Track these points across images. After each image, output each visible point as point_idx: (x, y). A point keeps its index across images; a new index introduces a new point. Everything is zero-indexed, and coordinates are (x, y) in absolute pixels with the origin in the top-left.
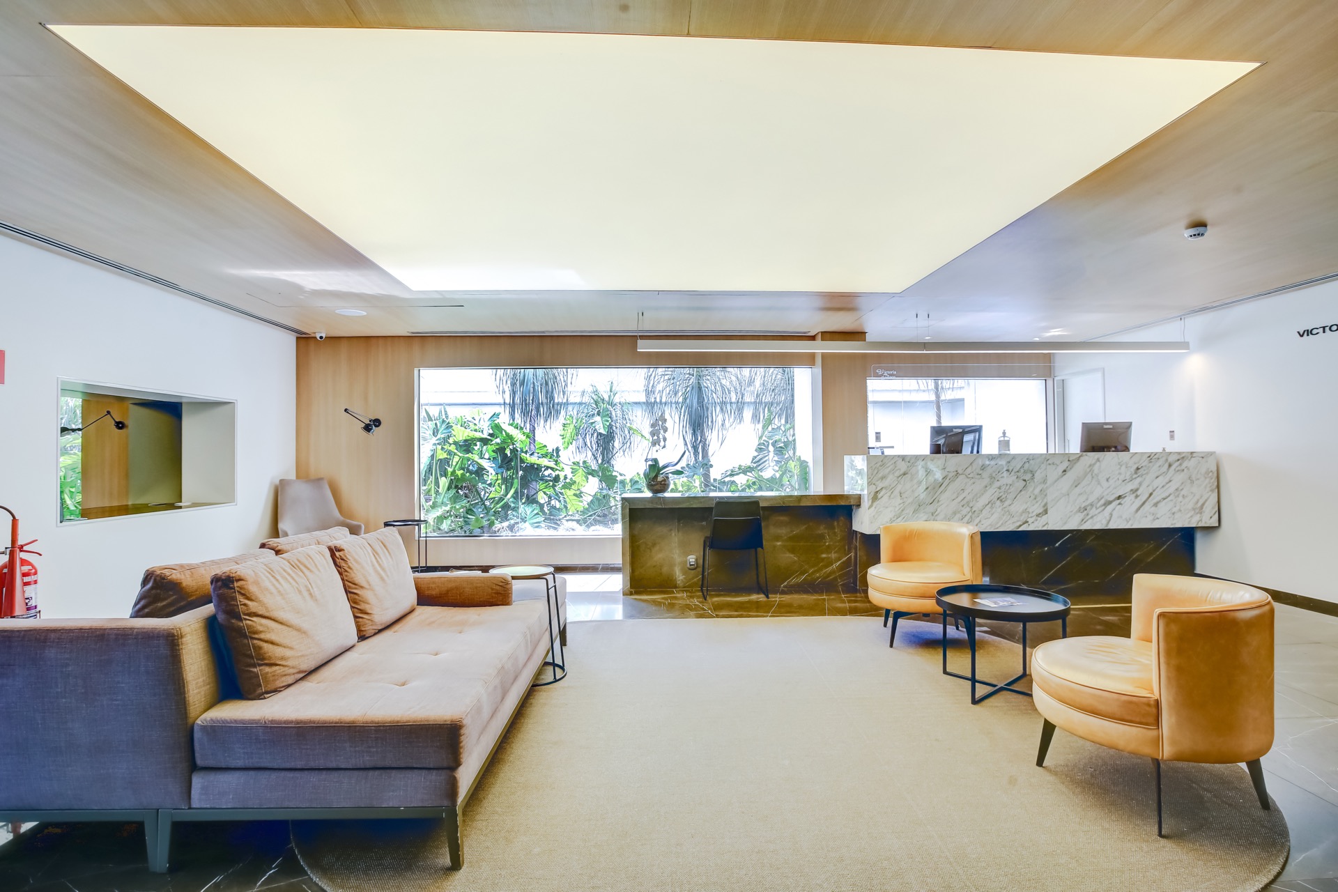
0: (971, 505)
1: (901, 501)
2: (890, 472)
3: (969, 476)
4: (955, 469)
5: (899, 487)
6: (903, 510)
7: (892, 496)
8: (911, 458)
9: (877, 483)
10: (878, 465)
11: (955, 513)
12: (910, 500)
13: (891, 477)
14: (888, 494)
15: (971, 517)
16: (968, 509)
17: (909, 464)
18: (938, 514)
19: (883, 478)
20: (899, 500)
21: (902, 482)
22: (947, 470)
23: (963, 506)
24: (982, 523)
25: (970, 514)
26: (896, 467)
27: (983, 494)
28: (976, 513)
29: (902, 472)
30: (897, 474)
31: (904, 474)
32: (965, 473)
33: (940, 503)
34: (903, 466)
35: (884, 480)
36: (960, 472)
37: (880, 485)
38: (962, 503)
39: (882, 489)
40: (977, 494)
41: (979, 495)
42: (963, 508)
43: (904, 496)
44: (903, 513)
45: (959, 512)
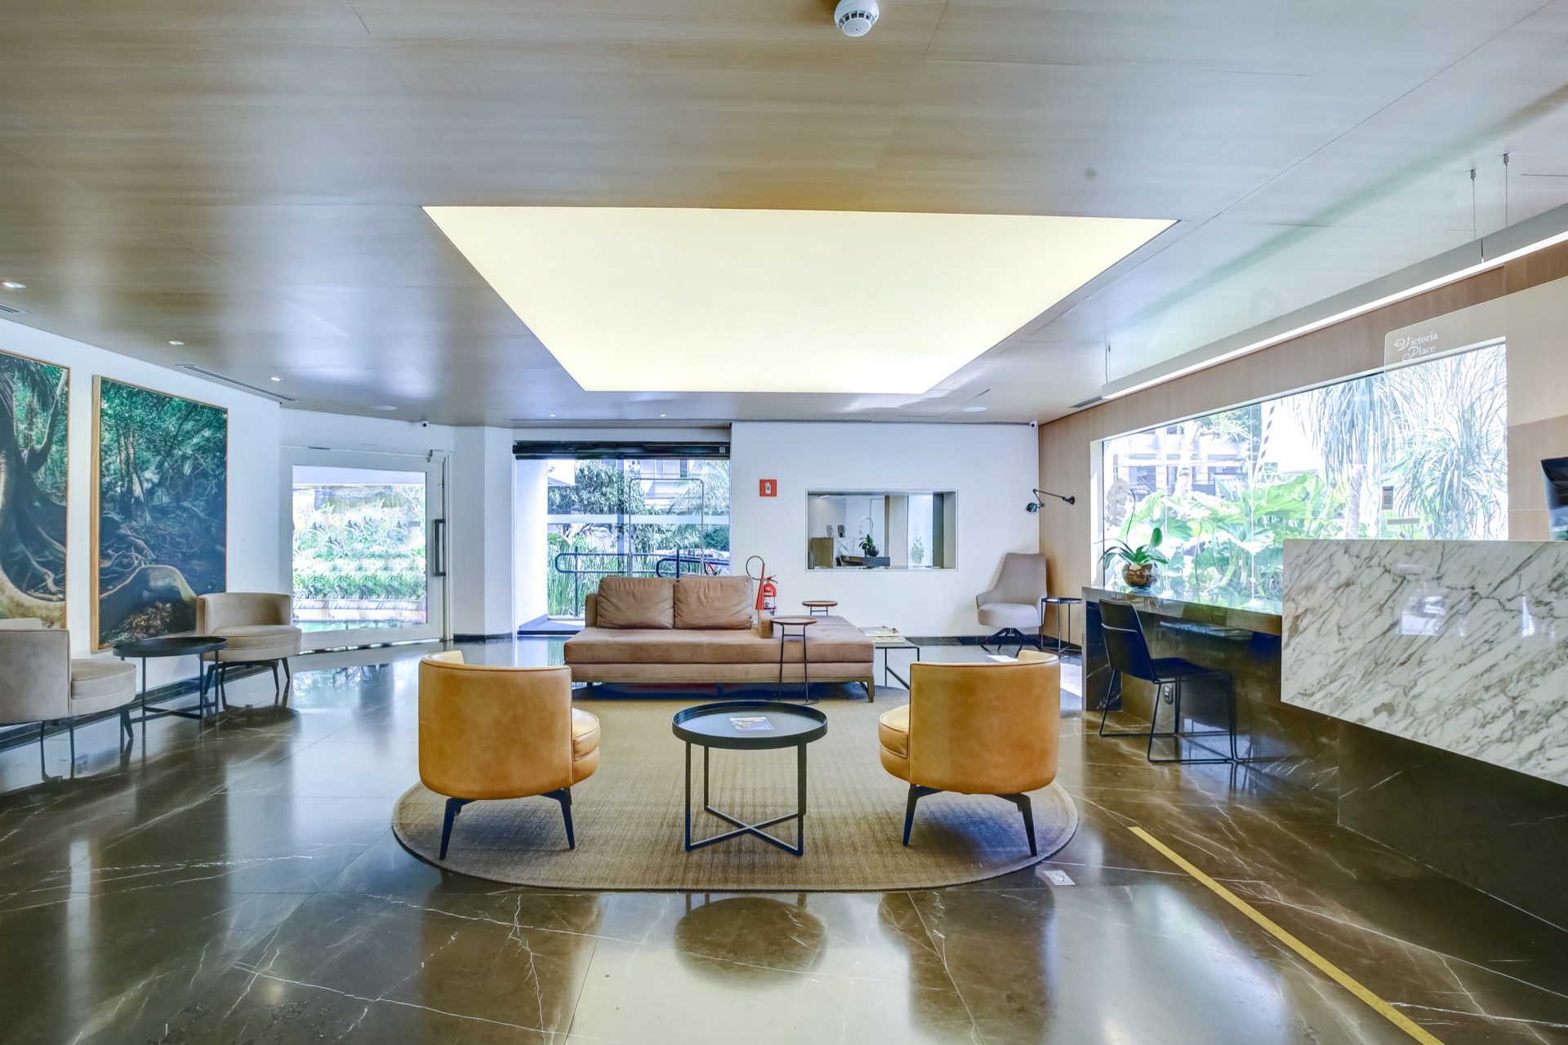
0: (1514, 690)
1: (1339, 646)
2: (1320, 577)
3: (1509, 606)
4: (1467, 584)
5: (1337, 611)
6: (1342, 667)
7: (1324, 631)
8: (1362, 548)
9: (1299, 598)
10: (1301, 559)
11: (1463, 703)
12: (1357, 646)
13: (1322, 588)
14: (1316, 625)
15: (1512, 727)
16: (1503, 701)
17: (1357, 562)
18: (1419, 695)
19: (1309, 589)
20: (1334, 643)
21: (1343, 603)
22: (1445, 581)
23: (1487, 689)
24: (1550, 754)
25: (1509, 716)
26: (1331, 567)
27: (1554, 667)
28: (1528, 718)
29: (1343, 579)
30: (1334, 583)
31: (1348, 584)
32: (1497, 594)
33: (1425, 668)
34: (1345, 566)
35: (1309, 595)
36: (1482, 589)
37: (1305, 603)
38: (1487, 680)
39: (1305, 612)
40: (1532, 663)
41: (1539, 667)
42: (1486, 696)
43: (1345, 634)
44: (1344, 672)
45: (1475, 704)
